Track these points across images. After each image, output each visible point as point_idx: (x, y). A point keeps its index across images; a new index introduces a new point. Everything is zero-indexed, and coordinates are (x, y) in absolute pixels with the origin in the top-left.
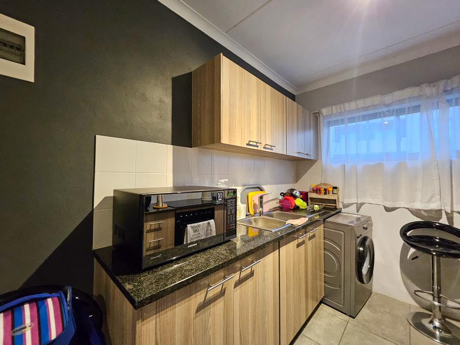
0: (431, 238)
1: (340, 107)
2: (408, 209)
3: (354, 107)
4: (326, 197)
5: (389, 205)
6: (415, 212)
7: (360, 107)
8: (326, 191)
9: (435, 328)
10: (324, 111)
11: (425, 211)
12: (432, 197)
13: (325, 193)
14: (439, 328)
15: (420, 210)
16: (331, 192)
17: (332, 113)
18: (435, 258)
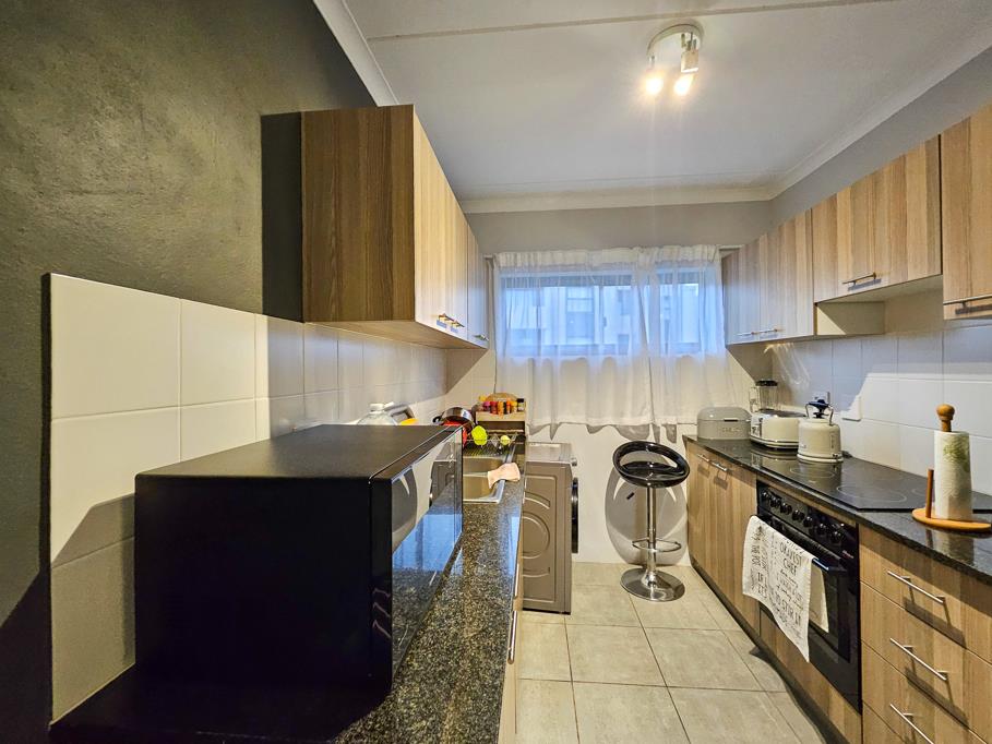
0: (644, 463)
1: (529, 257)
2: (615, 426)
3: (548, 262)
4: (508, 418)
5: (594, 423)
6: (622, 431)
7: (558, 263)
8: (507, 408)
9: (650, 583)
10: (503, 259)
11: (634, 427)
12: (643, 408)
13: (505, 412)
14: (654, 583)
15: (628, 426)
16: (515, 409)
17: (516, 264)
18: (651, 489)
